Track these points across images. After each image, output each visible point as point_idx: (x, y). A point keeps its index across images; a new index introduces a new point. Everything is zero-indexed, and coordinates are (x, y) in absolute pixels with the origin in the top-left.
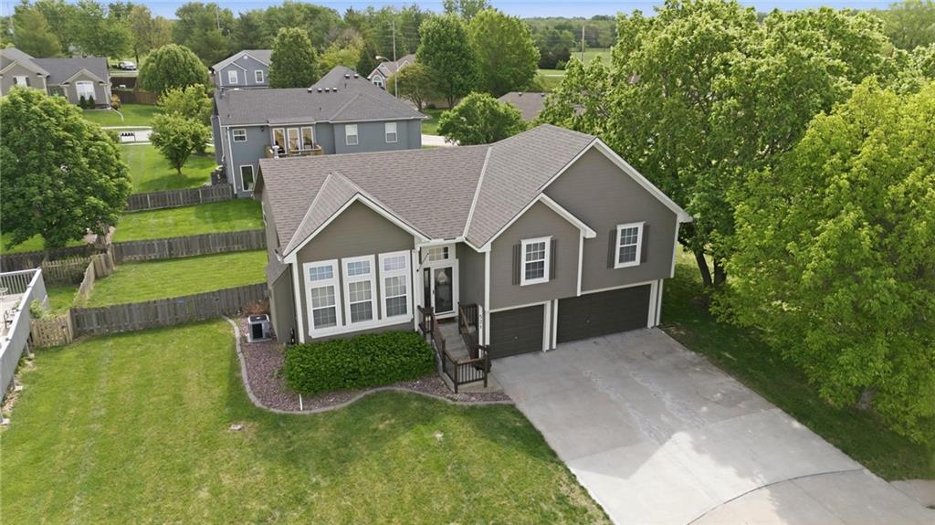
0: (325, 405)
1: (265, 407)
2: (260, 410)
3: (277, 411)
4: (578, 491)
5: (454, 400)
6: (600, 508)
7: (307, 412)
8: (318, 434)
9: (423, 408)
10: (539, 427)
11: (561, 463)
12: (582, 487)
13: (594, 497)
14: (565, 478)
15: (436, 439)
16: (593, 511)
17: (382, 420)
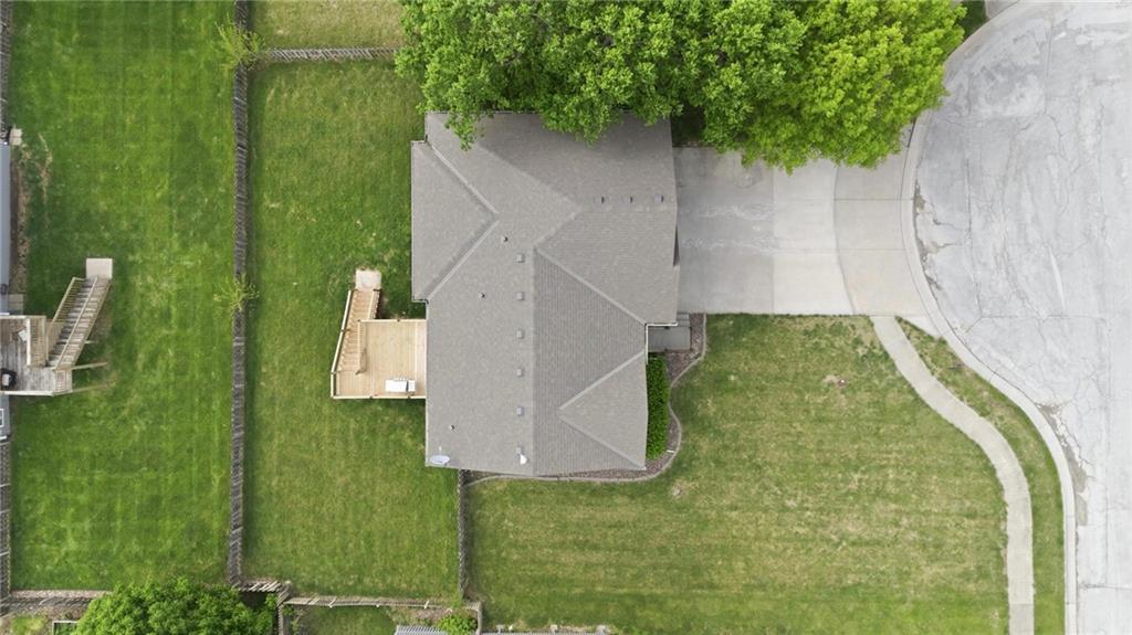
0: (675, 436)
1: (658, 473)
2: (661, 476)
3: (667, 465)
4: (802, 320)
5: (699, 355)
6: (817, 316)
7: (678, 449)
8: (705, 447)
9: (702, 378)
10: (736, 310)
11: (776, 316)
12: (800, 316)
13: (807, 314)
14: (790, 322)
15: (735, 382)
16: (819, 321)
17: (705, 406)
